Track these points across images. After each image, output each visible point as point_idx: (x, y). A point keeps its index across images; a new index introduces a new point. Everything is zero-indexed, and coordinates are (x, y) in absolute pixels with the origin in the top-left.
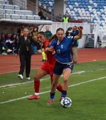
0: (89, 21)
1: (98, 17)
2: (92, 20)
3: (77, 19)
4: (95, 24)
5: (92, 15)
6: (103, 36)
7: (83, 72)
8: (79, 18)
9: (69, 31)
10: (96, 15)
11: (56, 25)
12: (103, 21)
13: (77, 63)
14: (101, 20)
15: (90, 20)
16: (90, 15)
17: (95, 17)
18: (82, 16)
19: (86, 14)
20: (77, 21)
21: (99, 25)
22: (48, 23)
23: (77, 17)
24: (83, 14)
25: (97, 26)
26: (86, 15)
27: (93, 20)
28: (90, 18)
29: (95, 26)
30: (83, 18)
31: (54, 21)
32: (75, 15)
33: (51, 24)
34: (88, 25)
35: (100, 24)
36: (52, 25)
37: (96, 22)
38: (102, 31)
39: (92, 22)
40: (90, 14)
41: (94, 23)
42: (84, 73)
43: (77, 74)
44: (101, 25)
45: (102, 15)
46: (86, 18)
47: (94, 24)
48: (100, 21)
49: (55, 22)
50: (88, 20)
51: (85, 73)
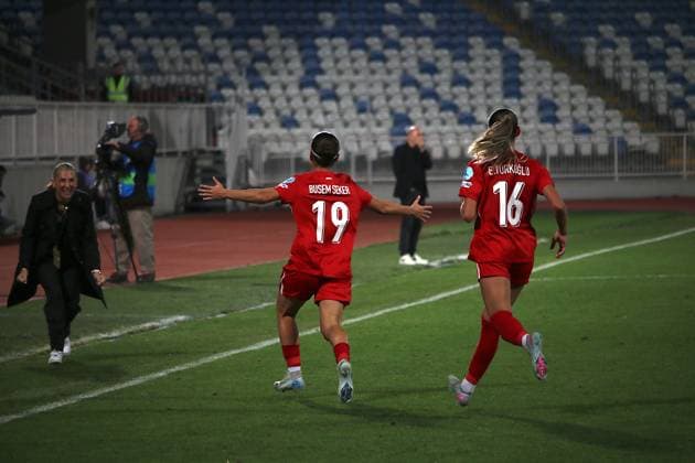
0: (200, 91)
1: (241, 74)
2: (212, 87)
3: (145, 86)
4: (227, 104)
5: (213, 67)
6: (264, 157)
7: (181, 318)
8: (158, 80)
9: (113, 141)
10: (229, 66)
11: (52, 116)
12: (263, 92)
13: (156, 279)
14: (252, 87)
15: (204, 87)
16: (202, 67)
17: (226, 74)
18: (169, 73)
19: (188, 61)
20: (145, 93)
21: (245, 111)
22: (17, 108)
23: (145, 78)
24: (172, 62)
25: (234, 116)
26: (187, 67)
27: (220, 87)
28: (202, 78)
29: (230, 112)
30: (173, 79)
31: (43, 97)
32: (137, 66)
33: (32, 111)
34: (196, 112)
35: (249, 104)
36: (34, 116)
37: (230, 97)
38: (260, 136)
39: (211, 100)
40: (203, 61)
41: (222, 99)
42: (184, 322)
43: (153, 328)
44: (255, 109)
45: (260, 66)
46: (189, 79)
47: (220, 104)
48: (247, 92)
49: (48, 103)
50: (196, 88)
51: (190, 321)
